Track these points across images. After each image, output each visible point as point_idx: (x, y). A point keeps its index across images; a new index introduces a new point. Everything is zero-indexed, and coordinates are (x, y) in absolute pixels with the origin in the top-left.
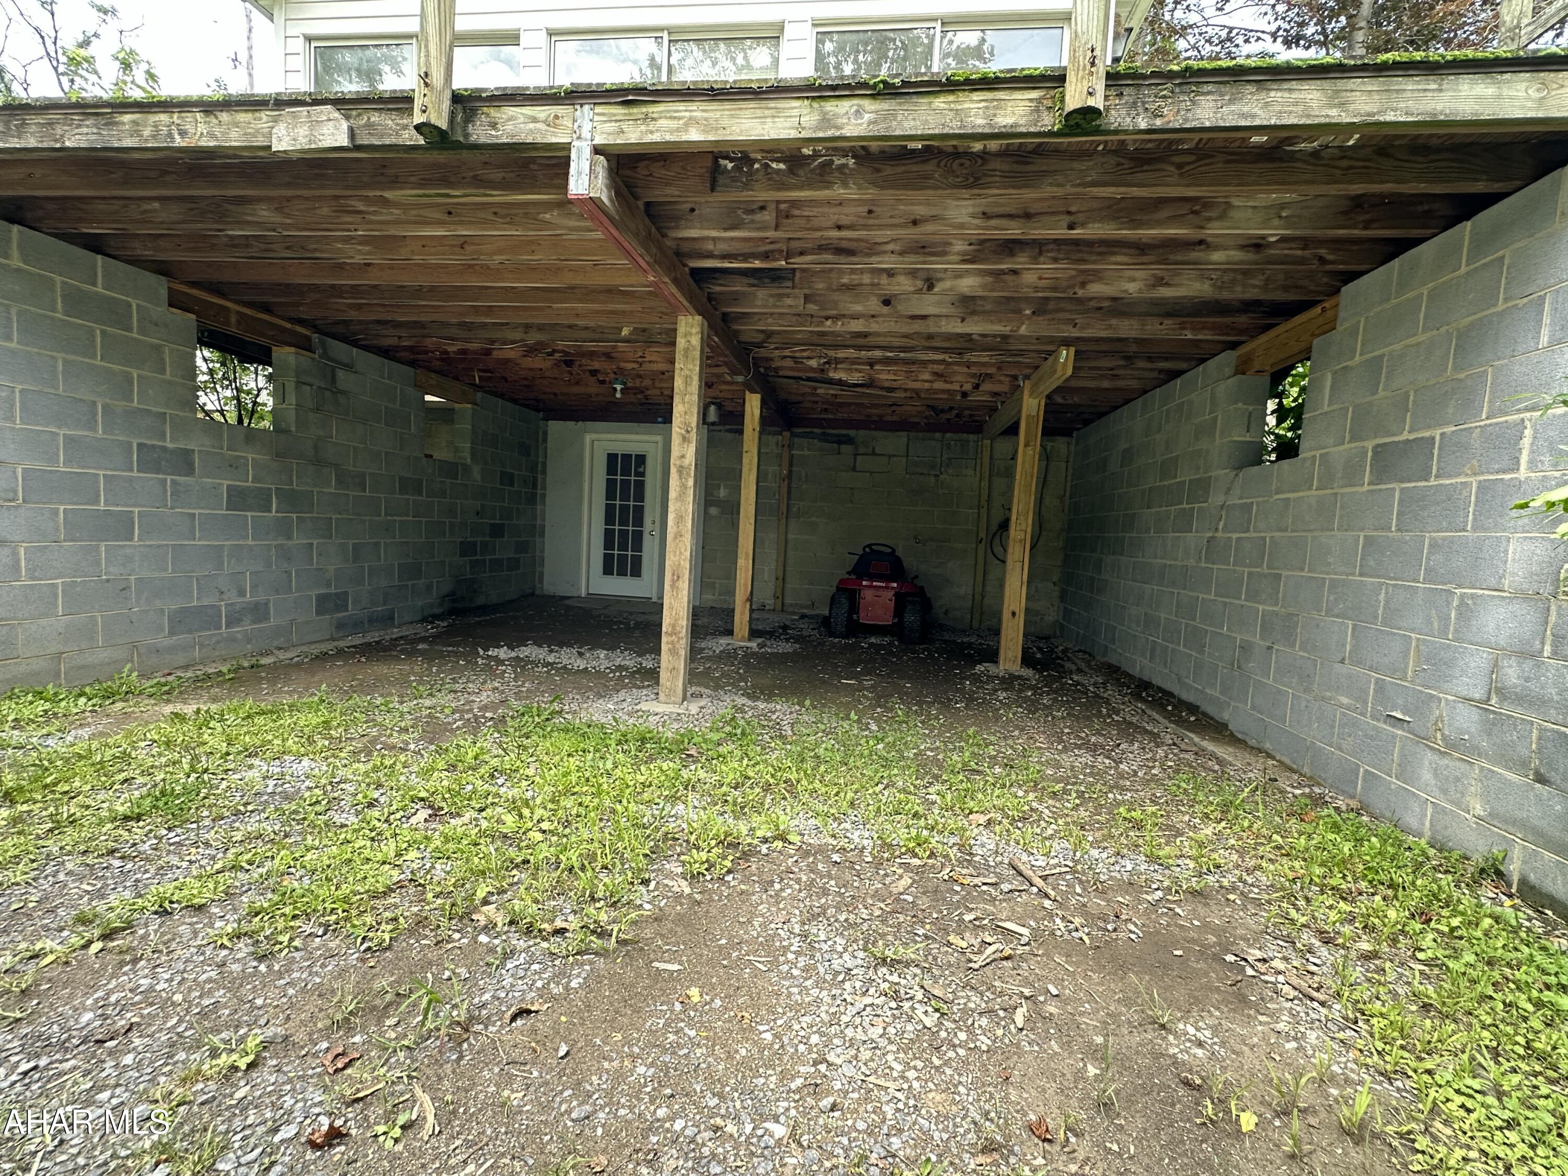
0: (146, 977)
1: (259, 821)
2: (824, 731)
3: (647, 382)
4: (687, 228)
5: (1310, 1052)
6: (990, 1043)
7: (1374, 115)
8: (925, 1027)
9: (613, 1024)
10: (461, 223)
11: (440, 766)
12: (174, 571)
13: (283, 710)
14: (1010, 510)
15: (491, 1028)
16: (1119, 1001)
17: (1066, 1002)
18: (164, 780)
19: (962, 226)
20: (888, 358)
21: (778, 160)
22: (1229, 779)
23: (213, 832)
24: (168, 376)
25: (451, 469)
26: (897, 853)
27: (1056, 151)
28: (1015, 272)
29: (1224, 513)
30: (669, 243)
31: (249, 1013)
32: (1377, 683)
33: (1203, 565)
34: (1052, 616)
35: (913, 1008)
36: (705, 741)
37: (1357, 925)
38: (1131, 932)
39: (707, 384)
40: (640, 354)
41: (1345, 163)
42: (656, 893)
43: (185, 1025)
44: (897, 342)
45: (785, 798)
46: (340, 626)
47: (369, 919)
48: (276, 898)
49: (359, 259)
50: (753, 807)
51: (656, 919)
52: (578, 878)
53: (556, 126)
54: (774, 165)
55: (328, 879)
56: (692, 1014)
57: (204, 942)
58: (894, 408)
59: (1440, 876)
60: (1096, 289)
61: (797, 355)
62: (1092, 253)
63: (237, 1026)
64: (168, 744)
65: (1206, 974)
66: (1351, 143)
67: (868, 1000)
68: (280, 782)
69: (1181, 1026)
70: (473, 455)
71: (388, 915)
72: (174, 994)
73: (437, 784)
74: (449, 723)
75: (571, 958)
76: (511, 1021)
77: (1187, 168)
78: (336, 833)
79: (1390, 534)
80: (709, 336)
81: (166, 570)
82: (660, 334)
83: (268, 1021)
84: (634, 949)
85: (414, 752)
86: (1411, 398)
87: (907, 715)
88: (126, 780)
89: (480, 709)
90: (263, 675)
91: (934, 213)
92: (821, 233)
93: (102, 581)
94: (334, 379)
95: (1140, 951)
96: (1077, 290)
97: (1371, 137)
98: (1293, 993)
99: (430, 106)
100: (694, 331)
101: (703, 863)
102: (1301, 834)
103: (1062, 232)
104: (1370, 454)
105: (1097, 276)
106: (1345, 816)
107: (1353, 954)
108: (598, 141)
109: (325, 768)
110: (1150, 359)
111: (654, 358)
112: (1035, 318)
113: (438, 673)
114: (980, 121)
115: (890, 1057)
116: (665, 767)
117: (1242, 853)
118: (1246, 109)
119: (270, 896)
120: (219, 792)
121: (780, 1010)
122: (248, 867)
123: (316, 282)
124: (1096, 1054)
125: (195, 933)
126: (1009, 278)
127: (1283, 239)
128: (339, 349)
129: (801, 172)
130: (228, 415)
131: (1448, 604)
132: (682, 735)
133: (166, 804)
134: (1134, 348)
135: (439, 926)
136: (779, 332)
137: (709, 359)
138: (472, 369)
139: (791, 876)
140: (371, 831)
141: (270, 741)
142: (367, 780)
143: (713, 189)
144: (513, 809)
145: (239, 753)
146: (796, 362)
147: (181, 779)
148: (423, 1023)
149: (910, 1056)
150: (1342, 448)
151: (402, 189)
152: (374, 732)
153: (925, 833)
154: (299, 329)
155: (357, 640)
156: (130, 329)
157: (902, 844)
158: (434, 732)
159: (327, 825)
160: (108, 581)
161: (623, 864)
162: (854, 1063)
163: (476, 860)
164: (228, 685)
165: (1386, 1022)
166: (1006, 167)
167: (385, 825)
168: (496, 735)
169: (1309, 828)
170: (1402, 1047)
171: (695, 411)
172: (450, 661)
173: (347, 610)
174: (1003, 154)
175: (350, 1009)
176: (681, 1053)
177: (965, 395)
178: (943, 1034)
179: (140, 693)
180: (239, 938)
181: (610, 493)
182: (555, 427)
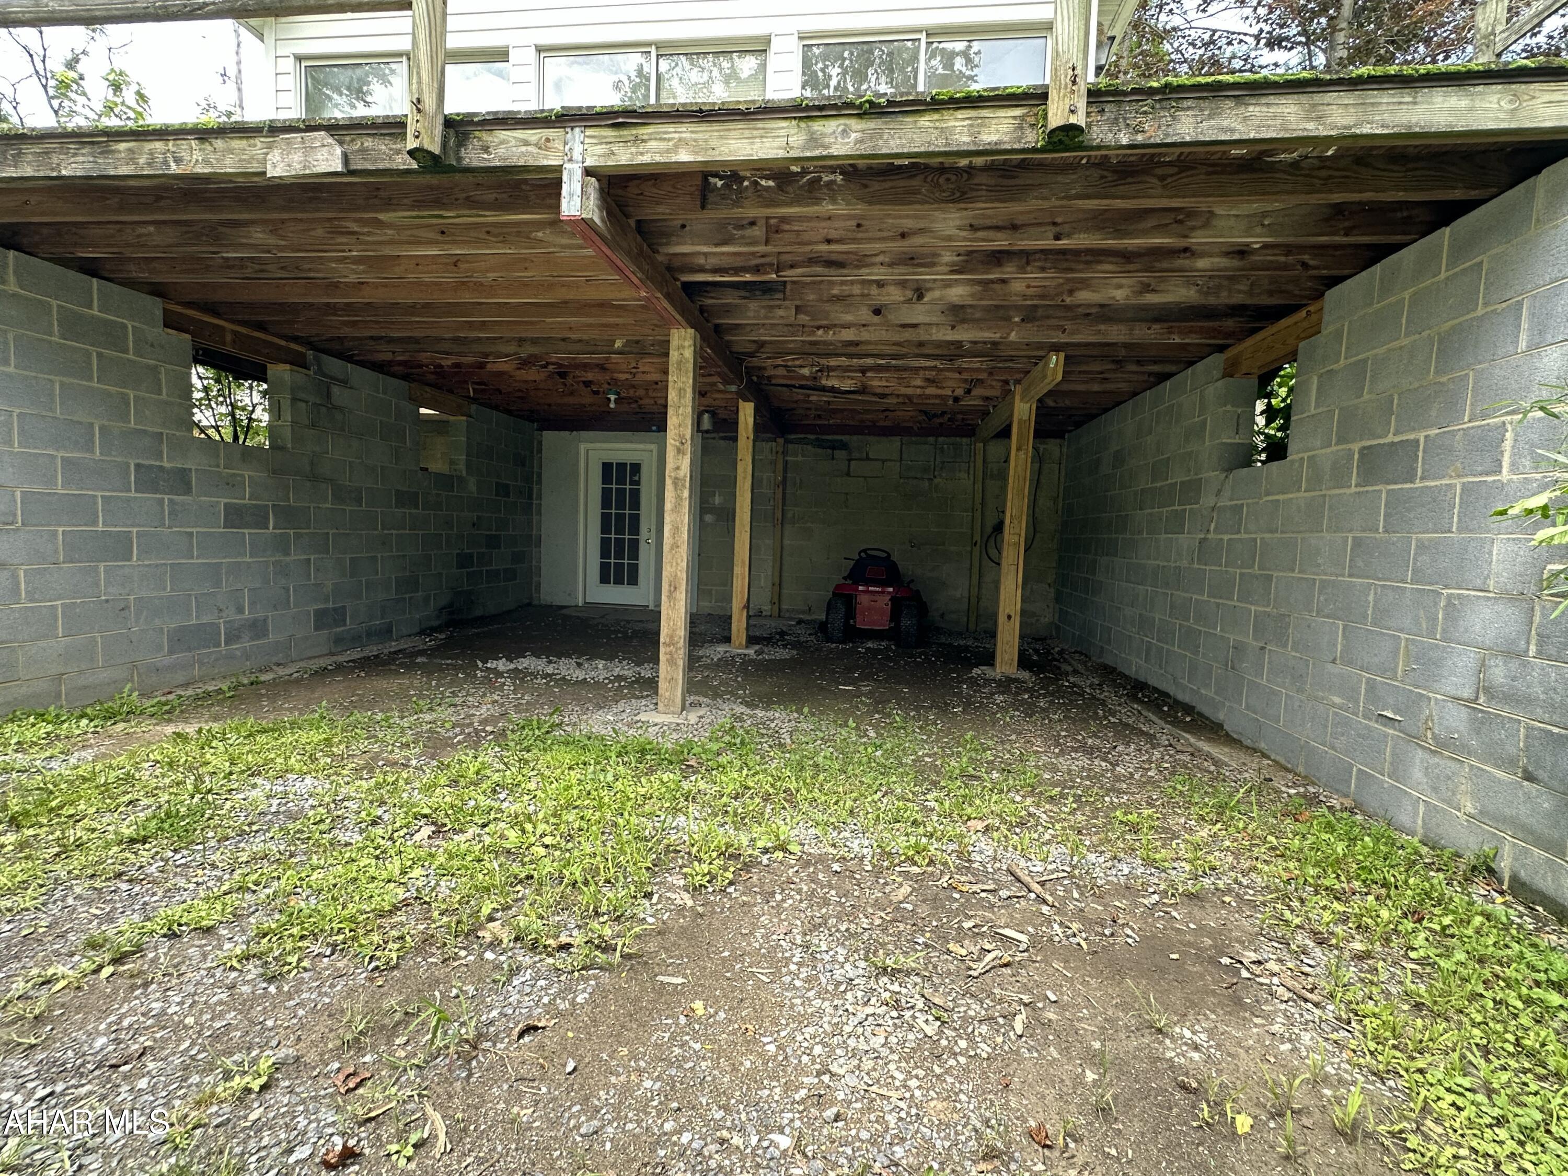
0: (157, 1000)
1: (264, 841)
2: (822, 739)
3: (641, 392)
4: (678, 244)
5: (1305, 1054)
6: (990, 1050)
7: (1350, 127)
8: (926, 1036)
9: (618, 1038)
10: (454, 242)
11: (442, 782)
12: (172, 590)
13: (285, 728)
14: (1003, 512)
15: (499, 1046)
16: (1116, 1006)
17: (1064, 1008)
18: (168, 802)
19: (950, 238)
20: (879, 365)
21: (767, 178)
22: (1224, 781)
23: (219, 853)
24: (164, 396)
25: (447, 481)
26: (897, 861)
27: (1041, 166)
28: (1003, 281)
29: (1215, 515)
30: (660, 258)
31: (260, 1035)
32: (1367, 683)
33: (1196, 566)
34: (1047, 617)
35: (914, 1017)
36: (705, 752)
37: (1350, 925)
38: (1128, 936)
39: (701, 393)
40: (634, 365)
41: (1324, 173)
42: (659, 907)
43: (197, 1047)
44: (888, 350)
45: (784, 808)
46: (338, 640)
47: (376, 938)
48: (284, 919)
49: (352, 278)
50: (753, 817)
51: (659, 933)
52: (582, 893)
53: (547, 149)
54: (763, 183)
55: (334, 899)
56: (697, 1027)
57: (214, 964)
58: (886, 413)
59: (1432, 874)
60: (1084, 296)
61: (790, 363)
62: (1079, 262)
63: (249, 1048)
64: (170, 764)
65: (1202, 977)
66: (1330, 153)
67: (869, 1010)
68: (284, 801)
69: (1178, 1030)
70: (468, 466)
71: (395, 933)
72: (185, 1017)
73: (440, 800)
74: (450, 738)
75: (576, 974)
76: (519, 1038)
77: (1169, 180)
78: (341, 853)
79: (1377, 536)
80: (701, 348)
81: (165, 589)
82: (653, 345)
83: (279, 1043)
84: (639, 963)
85: (416, 768)
86: (1396, 401)
87: (904, 720)
88: (131, 802)
89: (481, 723)
90: (263, 692)
91: (922, 226)
92: (810, 247)
93: (101, 602)
94: (329, 395)
95: (1137, 955)
96: (1065, 297)
97: (1348, 149)
98: (1287, 995)
99: (423, 131)
100: (687, 344)
101: (704, 875)
102: (1296, 834)
103: (1048, 243)
104: (1356, 456)
105: (1085, 284)
106: (1338, 815)
107: (1347, 954)
108: (588, 163)
109: (327, 786)
110: (1139, 363)
111: (647, 369)
112: (1023, 325)
113: (438, 686)
114: (966, 139)
115: (892, 1066)
116: (665, 779)
117: (1237, 855)
118: (1225, 123)
119: (277, 916)
120: (223, 812)
121: (783, 1022)
122: (254, 888)
123: (310, 300)
124: (1094, 1059)
125: (205, 956)
126: (997, 287)
127: (1265, 246)
128: (334, 365)
129: (790, 189)
130: (223, 431)
131: (1436, 604)
132: (681, 746)
133: (171, 825)
134: (1123, 352)
135: (445, 944)
136: (771, 342)
137: (702, 367)
138: (466, 382)
139: (792, 886)
140: (375, 849)
141: (272, 760)
142: (370, 798)
143: (703, 207)
144: (516, 824)
145: (243, 772)
146: (788, 371)
147: (186, 801)
148: (432, 1041)
149: (912, 1064)
150: (1329, 450)
151: (395, 211)
152: (376, 748)
153: (924, 840)
154: (293, 346)
155: (356, 654)
156: (126, 351)
157: (901, 852)
158: (435, 748)
159: (331, 844)
160: (107, 601)
161: (625, 878)
162: (857, 1073)
163: (481, 876)
164: (229, 703)
165: (1379, 1022)
166: (992, 182)
167: (389, 843)
168: (497, 749)
169: (1302, 828)
170: (1394, 1047)
171: (689, 422)
172: (449, 674)
173: (345, 625)
174: (988, 168)
175: (360, 1028)
176: (687, 1066)
177: (956, 399)
178: (944, 1043)
179: (141, 713)
180: (247, 959)
181: (606, 502)
182: (550, 437)
